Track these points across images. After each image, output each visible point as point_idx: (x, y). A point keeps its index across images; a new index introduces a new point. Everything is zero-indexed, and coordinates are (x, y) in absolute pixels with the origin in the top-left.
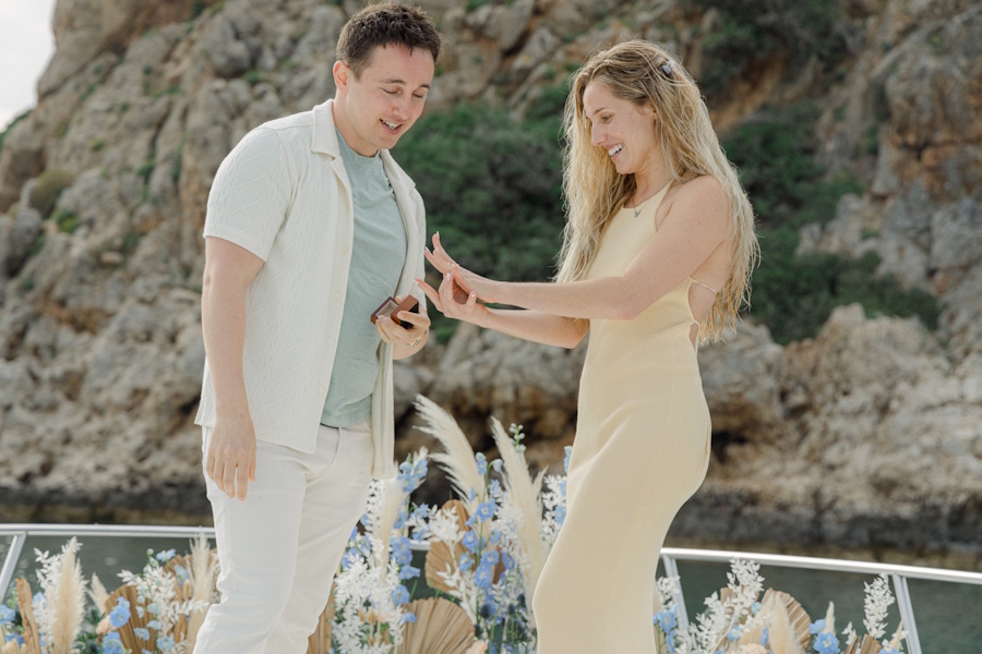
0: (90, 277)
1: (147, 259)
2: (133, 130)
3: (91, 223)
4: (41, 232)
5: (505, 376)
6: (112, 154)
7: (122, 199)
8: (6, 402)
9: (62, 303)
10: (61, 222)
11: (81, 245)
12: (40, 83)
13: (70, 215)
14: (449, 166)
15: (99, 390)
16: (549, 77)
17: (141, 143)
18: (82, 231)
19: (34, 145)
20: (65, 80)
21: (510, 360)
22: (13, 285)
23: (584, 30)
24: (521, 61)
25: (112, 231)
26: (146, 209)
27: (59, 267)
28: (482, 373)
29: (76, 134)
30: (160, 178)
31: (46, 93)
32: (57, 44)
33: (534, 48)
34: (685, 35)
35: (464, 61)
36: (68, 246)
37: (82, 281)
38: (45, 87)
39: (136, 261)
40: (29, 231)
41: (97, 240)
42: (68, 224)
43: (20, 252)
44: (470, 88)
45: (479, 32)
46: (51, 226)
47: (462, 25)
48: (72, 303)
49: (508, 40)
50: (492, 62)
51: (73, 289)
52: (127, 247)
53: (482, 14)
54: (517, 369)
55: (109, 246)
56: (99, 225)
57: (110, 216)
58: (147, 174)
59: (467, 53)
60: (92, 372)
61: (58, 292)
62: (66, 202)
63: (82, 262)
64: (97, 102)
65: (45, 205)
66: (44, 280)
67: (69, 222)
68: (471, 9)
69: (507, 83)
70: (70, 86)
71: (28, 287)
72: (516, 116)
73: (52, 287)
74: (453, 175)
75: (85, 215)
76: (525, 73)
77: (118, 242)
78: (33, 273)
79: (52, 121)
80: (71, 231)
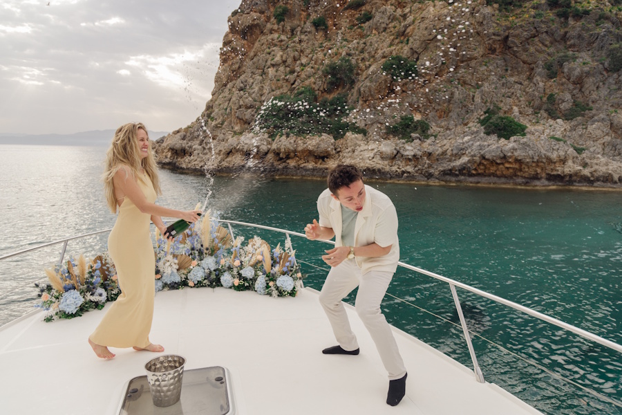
2: (225, 101)
3: (216, 119)
5: (283, 147)
6: (222, 106)
7: (222, 114)
11: (214, 123)
12: (212, 93)
13: (213, 118)
16: (299, 89)
17: (226, 104)
20: (216, 92)
21: (284, 144)
23: (307, 79)
24: (293, 86)
25: (219, 121)
26: (226, 116)
28: (279, 146)
29: (217, 103)
30: (228, 110)
31: (213, 95)
32: (215, 85)
33: (296, 83)
34: (324, 80)
35: (284, 86)
39: (224, 126)
41: (217, 122)
44: (285, 92)
45: (287, 80)
47: (284, 79)
49: (292, 82)
50: (289, 86)
52: (222, 124)
53: (288, 76)
54: (285, 145)
57: (220, 118)
58: (226, 109)
59: (285, 85)
62: (212, 115)
63: (214, 126)
64: (220, 96)
65: (209, 116)
68: (286, 76)
69: (292, 90)
72: (292, 97)
76: (295, 88)
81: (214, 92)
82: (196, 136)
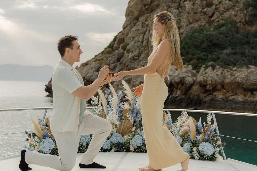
0: (132, 62)
1: (143, 58)
2: (140, 34)
3: (132, 51)
4: (124, 53)
5: (209, 78)
6: (136, 38)
7: (138, 47)
8: (118, 85)
9: (127, 66)
10: (127, 51)
11: (130, 56)
12: (123, 26)
13: (129, 50)
14: (199, 39)
15: (134, 82)
16: (218, 21)
17: (141, 36)
18: (131, 53)
19: (122, 37)
20: (128, 25)
21: (210, 75)
22: (119, 63)
23: (225, 12)
24: (213, 18)
25: (136, 53)
26: (142, 49)
27: (127, 60)
28: (205, 78)
29: (130, 35)
30: (145, 43)
31: (124, 28)
32: (126, 19)
33: (215, 16)
34: (245, 12)
35: (202, 19)
36: (128, 56)
37: (131, 62)
38: (124, 27)
39: (141, 58)
40: (121, 53)
41: (133, 55)
42: (128, 52)
43: (120, 57)
44: (203, 24)
45: (205, 13)
46: (125, 52)
47: (201, 12)
48: (129, 66)
49: (210, 14)
50: (207, 19)
51: (129, 64)
52: (139, 55)
53: (205, 10)
54: (212, 77)
55: (135, 56)
56: (134, 52)
57: (136, 50)
58: (142, 42)
59: (202, 17)
60: (133, 79)
61: (127, 64)
62: (128, 48)
63: (131, 58)
64: (133, 29)
65: (124, 48)
66: (124, 62)
67: (129, 51)
68: (203, 9)
69: (210, 23)
70: (129, 26)
71: (121, 63)
72: (212, 29)
73: (126, 63)
74: (199, 41)
75: (131, 50)
76: (214, 20)
77: (137, 55)
78: (122, 61)
79: (125, 33)
80: (129, 53)
81: (126, 25)
82: (112, 68)
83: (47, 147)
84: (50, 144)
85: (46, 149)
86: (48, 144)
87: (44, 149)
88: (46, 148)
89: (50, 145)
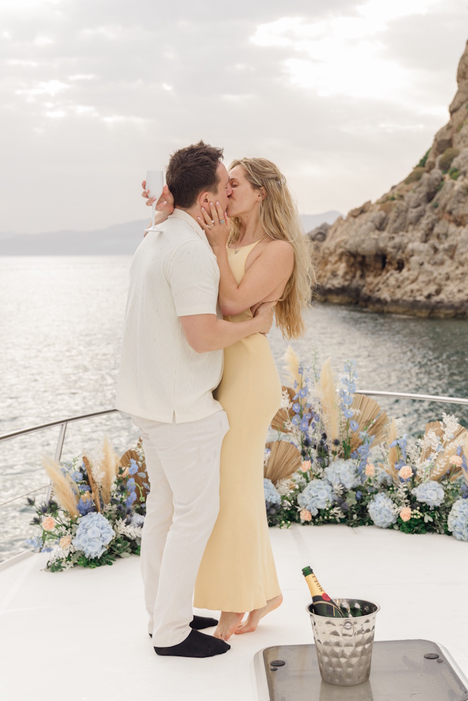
0: (463, 200)
4: (442, 180)
8: (421, 262)
9: (450, 213)
10: (451, 174)
11: (459, 184)
12: (450, 106)
13: (456, 170)
15: (462, 254)
18: (461, 178)
19: (447, 137)
22: (430, 205)
27: (448, 196)
29: (465, 131)
31: (453, 111)
32: (459, 86)
36: (453, 185)
37: (459, 202)
38: (452, 109)
40: (437, 179)
42: (455, 174)
43: (433, 190)
46: (447, 176)
48: (454, 212)
51: (455, 206)
60: (460, 245)
61: (448, 208)
62: (454, 164)
63: (459, 192)
65: (445, 166)
66: (442, 203)
70: (464, 105)
71: (436, 206)
73: (446, 205)
75: (463, 169)
78: (438, 199)
80: (455, 178)
81: (457, 104)
82: (414, 220)
83: (97, 540)
84: (102, 532)
85: (93, 546)
86: (99, 531)
87: (89, 545)
88: (92, 543)
89: (103, 536)
